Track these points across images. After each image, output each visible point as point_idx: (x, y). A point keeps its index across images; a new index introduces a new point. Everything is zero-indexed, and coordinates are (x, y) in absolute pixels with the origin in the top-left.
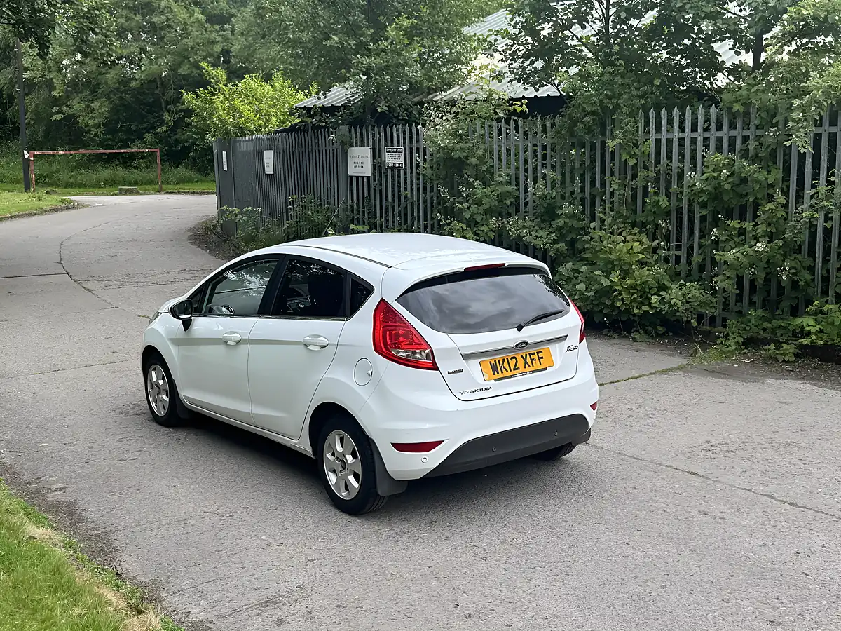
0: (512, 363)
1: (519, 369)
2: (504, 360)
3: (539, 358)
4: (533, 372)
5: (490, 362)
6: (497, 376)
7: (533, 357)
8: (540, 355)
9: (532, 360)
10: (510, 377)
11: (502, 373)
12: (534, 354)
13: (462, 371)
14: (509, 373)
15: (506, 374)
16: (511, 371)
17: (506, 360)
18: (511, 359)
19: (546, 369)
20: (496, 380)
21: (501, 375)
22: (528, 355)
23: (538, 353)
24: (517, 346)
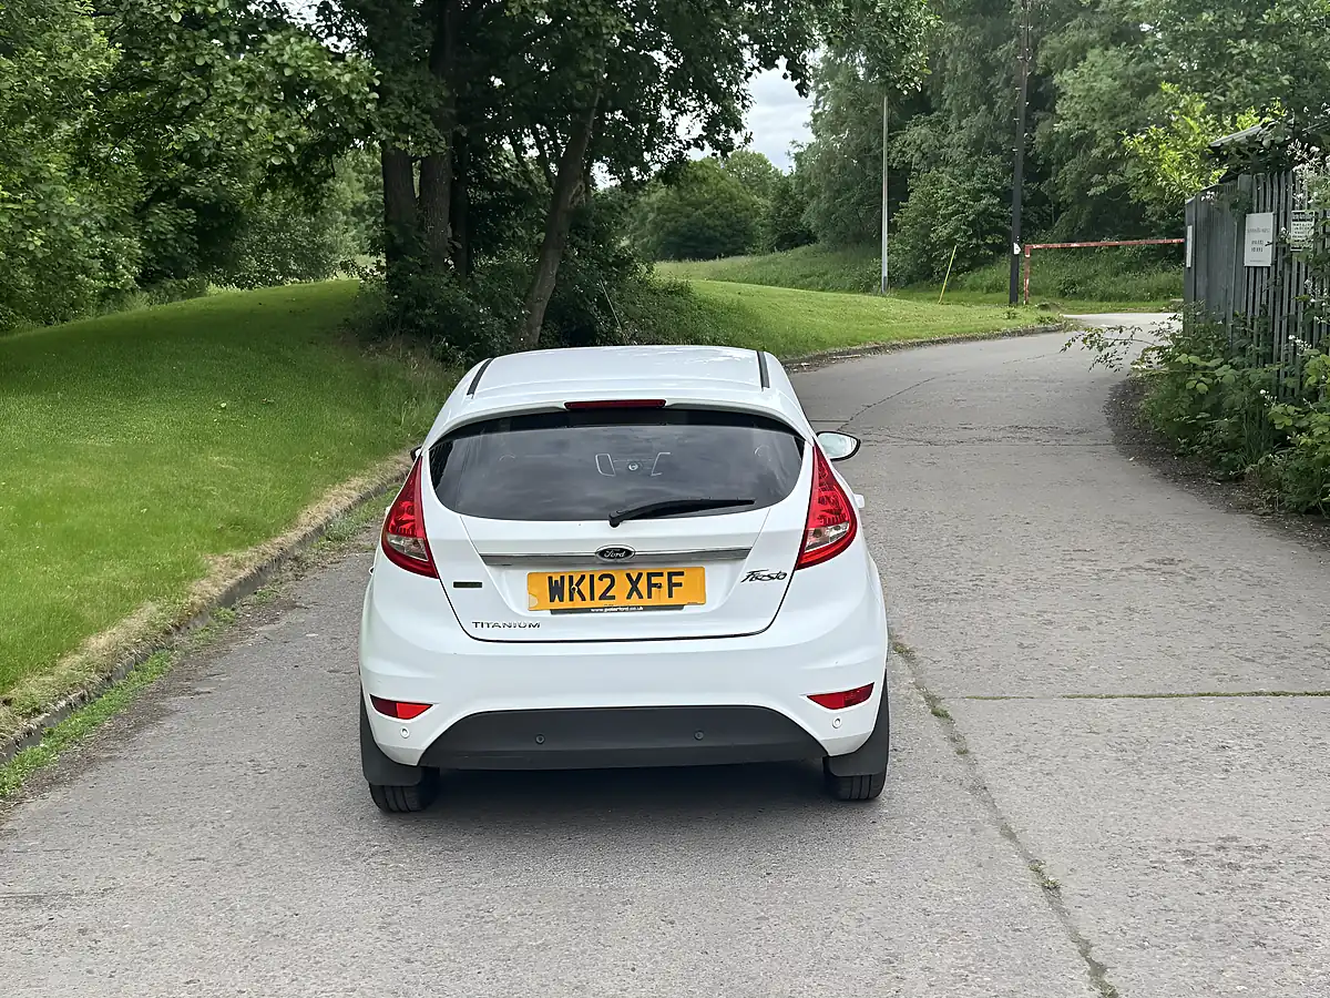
0: (600, 587)
1: (613, 598)
2: (583, 577)
3: (671, 585)
4: (646, 608)
5: (550, 578)
6: (557, 604)
7: (654, 580)
8: (675, 579)
9: (650, 585)
10: (588, 610)
11: (571, 599)
12: (661, 574)
13: (479, 585)
14: (588, 604)
15: (578, 603)
16: (592, 598)
17: (587, 579)
18: (601, 579)
19: (680, 607)
20: (554, 612)
21: (567, 604)
22: (644, 578)
23: (670, 575)
24: (602, 553)
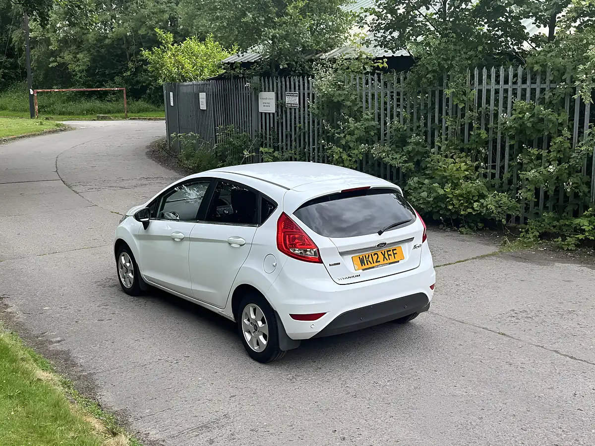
0: (375, 257)
1: (379, 261)
2: (369, 255)
3: (394, 254)
4: (390, 264)
5: (359, 257)
6: (364, 267)
7: (389, 253)
8: (395, 252)
9: (389, 255)
10: (373, 267)
11: (368, 264)
12: (390, 251)
13: (339, 264)
14: (373, 265)
15: (370, 266)
16: (374, 263)
17: (370, 256)
18: (374, 255)
19: (398, 261)
20: (363, 270)
21: (367, 266)
22: (386, 252)
23: (393, 250)
24: (378, 246)
